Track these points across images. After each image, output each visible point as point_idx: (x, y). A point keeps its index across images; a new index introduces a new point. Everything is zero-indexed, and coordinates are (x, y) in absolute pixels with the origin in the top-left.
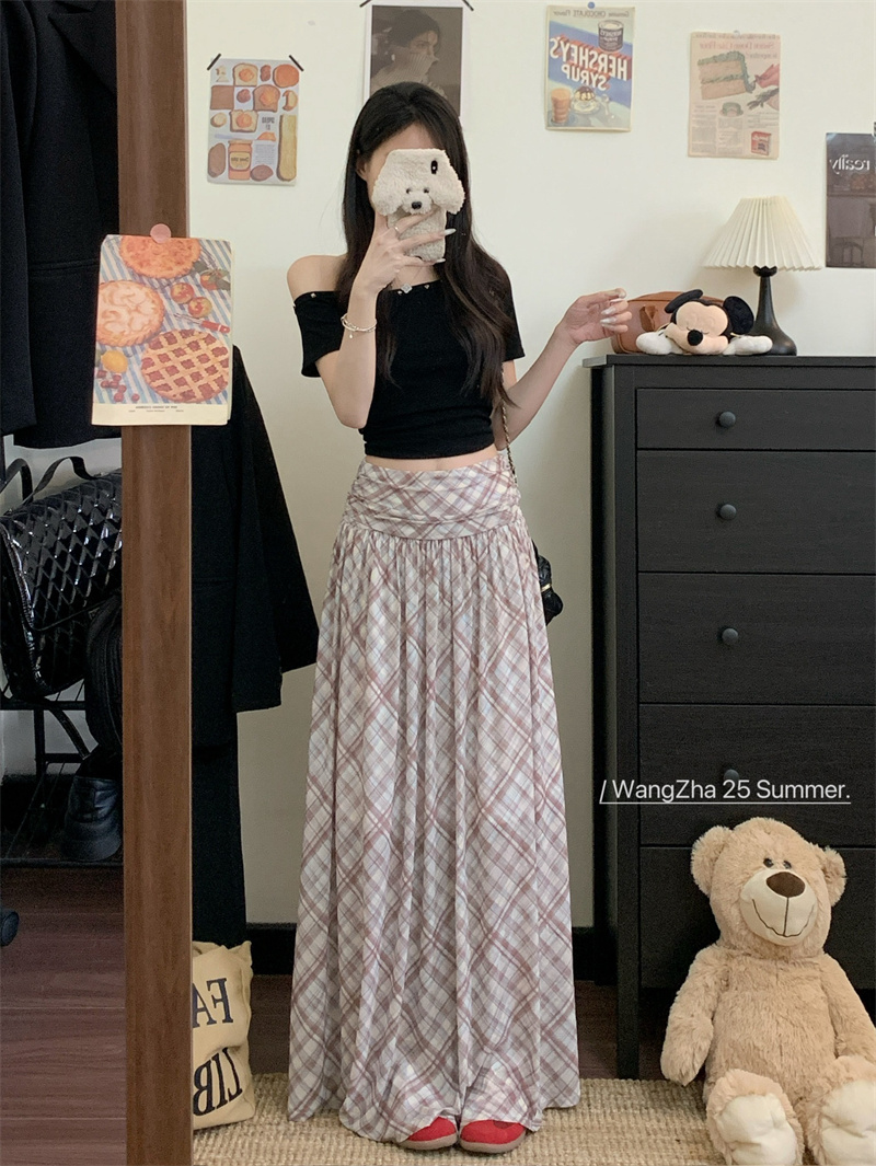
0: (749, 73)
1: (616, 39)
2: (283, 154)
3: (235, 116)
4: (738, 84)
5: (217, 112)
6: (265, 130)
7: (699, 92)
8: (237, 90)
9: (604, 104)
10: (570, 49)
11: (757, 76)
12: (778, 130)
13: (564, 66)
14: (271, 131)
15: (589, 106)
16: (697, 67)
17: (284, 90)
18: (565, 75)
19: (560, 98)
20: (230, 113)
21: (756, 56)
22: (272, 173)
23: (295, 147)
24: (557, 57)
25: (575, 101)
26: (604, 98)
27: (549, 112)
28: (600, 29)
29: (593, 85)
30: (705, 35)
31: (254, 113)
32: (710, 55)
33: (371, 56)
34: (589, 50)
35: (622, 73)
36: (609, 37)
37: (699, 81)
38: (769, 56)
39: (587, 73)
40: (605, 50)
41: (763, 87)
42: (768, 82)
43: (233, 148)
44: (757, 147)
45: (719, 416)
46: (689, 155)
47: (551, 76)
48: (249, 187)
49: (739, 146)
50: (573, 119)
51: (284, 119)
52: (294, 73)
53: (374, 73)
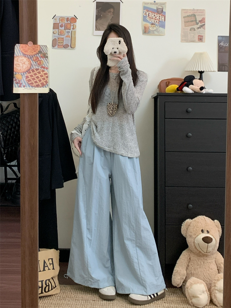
0: (197, 19)
1: (161, 11)
2: (72, 41)
4: (194, 22)
5: (54, 30)
6: (67, 35)
7: (184, 25)
8: (60, 24)
9: (158, 28)
10: (149, 13)
11: (199, 21)
12: (205, 35)
14: (69, 35)
15: (154, 28)
16: (183, 18)
17: (73, 24)
18: (148, 20)
19: (146, 26)
20: (58, 31)
21: (199, 15)
22: (69, 46)
23: (75, 39)
24: (145, 15)
25: (150, 27)
26: (158, 26)
27: (143, 30)
28: (157, 8)
29: (155, 23)
30: (185, 10)
31: (64, 30)
32: (187, 15)
33: (96, 15)
34: (154, 14)
35: (163, 20)
36: (159, 10)
37: (184, 22)
38: (202, 15)
39: (153, 20)
40: (158, 13)
41: (201, 23)
42: (202, 22)
43: (59, 40)
44: (199, 39)
45: (187, 109)
46: (181, 42)
47: (144, 20)
48: (63, 50)
49: (195, 39)
50: (150, 32)
51: (72, 32)
52: (75, 20)
53: (96, 20)
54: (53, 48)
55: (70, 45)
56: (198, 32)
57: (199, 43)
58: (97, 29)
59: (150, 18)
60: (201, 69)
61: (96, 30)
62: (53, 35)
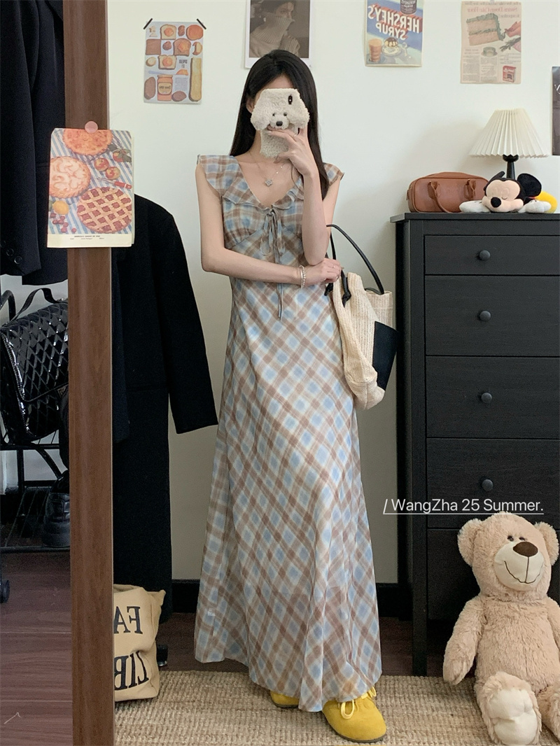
0: (501, 27)
1: (412, 6)
2: (192, 84)
3: (162, 59)
4: (494, 34)
5: (150, 56)
6: (181, 68)
7: (468, 40)
8: (163, 42)
9: (404, 49)
10: (381, 13)
11: (506, 30)
12: (521, 64)
13: (377, 24)
14: (185, 68)
15: (394, 50)
16: (466, 25)
17: (194, 42)
18: (378, 30)
19: (375, 46)
20: (158, 57)
21: (506, 16)
22: (186, 97)
23: (201, 80)
24: (372, 18)
25: (385, 47)
26: (404, 45)
27: (368, 55)
29: (397, 37)
30: (471, 2)
31: (173, 58)
32: (474, 17)
33: (251, 19)
34: (394, 14)
35: (416, 28)
36: (407, 5)
37: (468, 33)
38: (514, 16)
39: (393, 28)
40: (404, 13)
41: (511, 36)
42: (513, 32)
43: (160, 80)
44: (506, 76)
45: (479, 253)
46: (461, 83)
47: (369, 30)
48: (171, 105)
49: (496, 75)
50: (384, 59)
51: (194, 61)
52: (200, 31)
53: (252, 30)
54: (147, 100)
56: (503, 58)
57: (505, 85)
58: (254, 52)
60: (508, 149)
61: (250, 56)
62: (145, 68)
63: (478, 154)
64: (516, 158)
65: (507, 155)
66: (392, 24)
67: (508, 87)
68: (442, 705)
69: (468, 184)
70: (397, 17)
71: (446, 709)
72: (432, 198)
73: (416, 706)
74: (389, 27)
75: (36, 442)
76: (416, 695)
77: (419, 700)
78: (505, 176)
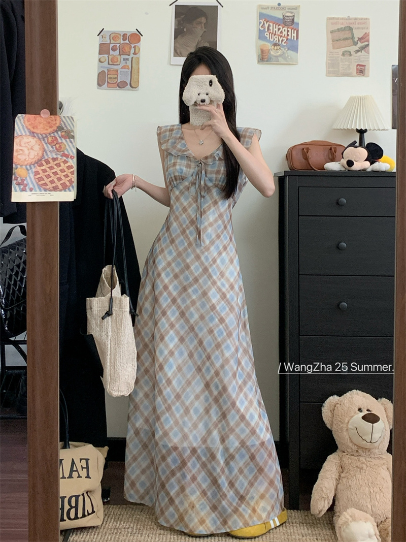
0: (355, 36)
1: (291, 20)
2: (132, 75)
3: (110, 57)
4: (350, 41)
5: (102, 56)
6: (124, 64)
7: (331, 45)
8: (111, 45)
9: (285, 51)
10: (269, 25)
11: (358, 38)
12: (369, 63)
13: (266, 33)
14: (127, 65)
15: (278, 53)
16: (330, 34)
17: (134, 45)
18: (267, 38)
19: (264, 49)
20: (108, 57)
21: (358, 28)
22: (127, 85)
23: (139, 73)
25: (272, 50)
26: (285, 49)
27: (259, 55)
28: (283, 16)
29: (280, 42)
30: (333, 18)
31: (119, 56)
32: (336, 28)
33: (175, 29)
34: (278, 26)
35: (294, 36)
36: (288, 19)
37: (331, 41)
38: (365, 28)
39: (277, 36)
40: (286, 25)
41: (362, 43)
42: (364, 40)
43: (109, 73)
44: (359, 72)
45: (338, 200)
46: (326, 76)
47: (260, 38)
48: (117, 91)
49: (351, 71)
50: (271, 58)
51: (133, 59)
52: (138, 37)
53: (175, 38)
54: (100, 87)
55: (130, 83)
56: (356, 58)
57: (357, 78)
58: (177, 53)
59: (271, 34)
60: (360, 125)
61: (174, 56)
62: (98, 64)
63: (338, 128)
64: (366, 131)
65: (359, 129)
66: (277, 33)
67: (361, 80)
68: (310, 532)
69: (331, 149)
70: (280, 28)
71: (313, 535)
72: (305, 159)
73: (291, 533)
74: (274, 35)
75: (12, 339)
76: (291, 524)
77: (293, 528)
78: (357, 144)
